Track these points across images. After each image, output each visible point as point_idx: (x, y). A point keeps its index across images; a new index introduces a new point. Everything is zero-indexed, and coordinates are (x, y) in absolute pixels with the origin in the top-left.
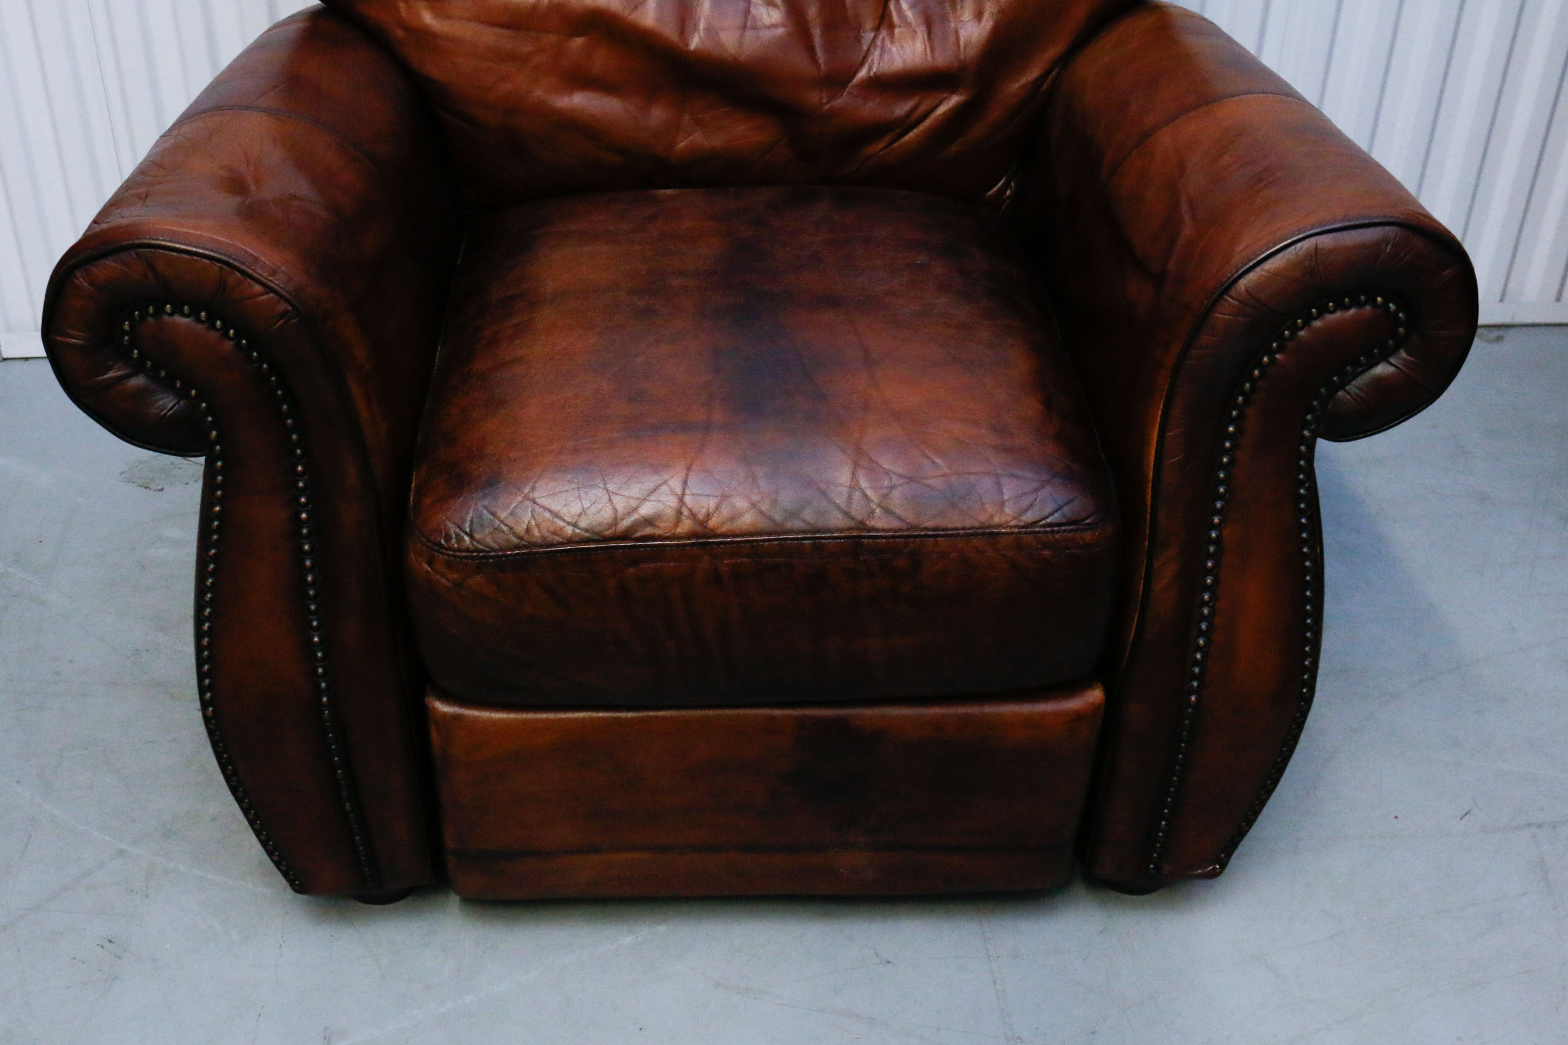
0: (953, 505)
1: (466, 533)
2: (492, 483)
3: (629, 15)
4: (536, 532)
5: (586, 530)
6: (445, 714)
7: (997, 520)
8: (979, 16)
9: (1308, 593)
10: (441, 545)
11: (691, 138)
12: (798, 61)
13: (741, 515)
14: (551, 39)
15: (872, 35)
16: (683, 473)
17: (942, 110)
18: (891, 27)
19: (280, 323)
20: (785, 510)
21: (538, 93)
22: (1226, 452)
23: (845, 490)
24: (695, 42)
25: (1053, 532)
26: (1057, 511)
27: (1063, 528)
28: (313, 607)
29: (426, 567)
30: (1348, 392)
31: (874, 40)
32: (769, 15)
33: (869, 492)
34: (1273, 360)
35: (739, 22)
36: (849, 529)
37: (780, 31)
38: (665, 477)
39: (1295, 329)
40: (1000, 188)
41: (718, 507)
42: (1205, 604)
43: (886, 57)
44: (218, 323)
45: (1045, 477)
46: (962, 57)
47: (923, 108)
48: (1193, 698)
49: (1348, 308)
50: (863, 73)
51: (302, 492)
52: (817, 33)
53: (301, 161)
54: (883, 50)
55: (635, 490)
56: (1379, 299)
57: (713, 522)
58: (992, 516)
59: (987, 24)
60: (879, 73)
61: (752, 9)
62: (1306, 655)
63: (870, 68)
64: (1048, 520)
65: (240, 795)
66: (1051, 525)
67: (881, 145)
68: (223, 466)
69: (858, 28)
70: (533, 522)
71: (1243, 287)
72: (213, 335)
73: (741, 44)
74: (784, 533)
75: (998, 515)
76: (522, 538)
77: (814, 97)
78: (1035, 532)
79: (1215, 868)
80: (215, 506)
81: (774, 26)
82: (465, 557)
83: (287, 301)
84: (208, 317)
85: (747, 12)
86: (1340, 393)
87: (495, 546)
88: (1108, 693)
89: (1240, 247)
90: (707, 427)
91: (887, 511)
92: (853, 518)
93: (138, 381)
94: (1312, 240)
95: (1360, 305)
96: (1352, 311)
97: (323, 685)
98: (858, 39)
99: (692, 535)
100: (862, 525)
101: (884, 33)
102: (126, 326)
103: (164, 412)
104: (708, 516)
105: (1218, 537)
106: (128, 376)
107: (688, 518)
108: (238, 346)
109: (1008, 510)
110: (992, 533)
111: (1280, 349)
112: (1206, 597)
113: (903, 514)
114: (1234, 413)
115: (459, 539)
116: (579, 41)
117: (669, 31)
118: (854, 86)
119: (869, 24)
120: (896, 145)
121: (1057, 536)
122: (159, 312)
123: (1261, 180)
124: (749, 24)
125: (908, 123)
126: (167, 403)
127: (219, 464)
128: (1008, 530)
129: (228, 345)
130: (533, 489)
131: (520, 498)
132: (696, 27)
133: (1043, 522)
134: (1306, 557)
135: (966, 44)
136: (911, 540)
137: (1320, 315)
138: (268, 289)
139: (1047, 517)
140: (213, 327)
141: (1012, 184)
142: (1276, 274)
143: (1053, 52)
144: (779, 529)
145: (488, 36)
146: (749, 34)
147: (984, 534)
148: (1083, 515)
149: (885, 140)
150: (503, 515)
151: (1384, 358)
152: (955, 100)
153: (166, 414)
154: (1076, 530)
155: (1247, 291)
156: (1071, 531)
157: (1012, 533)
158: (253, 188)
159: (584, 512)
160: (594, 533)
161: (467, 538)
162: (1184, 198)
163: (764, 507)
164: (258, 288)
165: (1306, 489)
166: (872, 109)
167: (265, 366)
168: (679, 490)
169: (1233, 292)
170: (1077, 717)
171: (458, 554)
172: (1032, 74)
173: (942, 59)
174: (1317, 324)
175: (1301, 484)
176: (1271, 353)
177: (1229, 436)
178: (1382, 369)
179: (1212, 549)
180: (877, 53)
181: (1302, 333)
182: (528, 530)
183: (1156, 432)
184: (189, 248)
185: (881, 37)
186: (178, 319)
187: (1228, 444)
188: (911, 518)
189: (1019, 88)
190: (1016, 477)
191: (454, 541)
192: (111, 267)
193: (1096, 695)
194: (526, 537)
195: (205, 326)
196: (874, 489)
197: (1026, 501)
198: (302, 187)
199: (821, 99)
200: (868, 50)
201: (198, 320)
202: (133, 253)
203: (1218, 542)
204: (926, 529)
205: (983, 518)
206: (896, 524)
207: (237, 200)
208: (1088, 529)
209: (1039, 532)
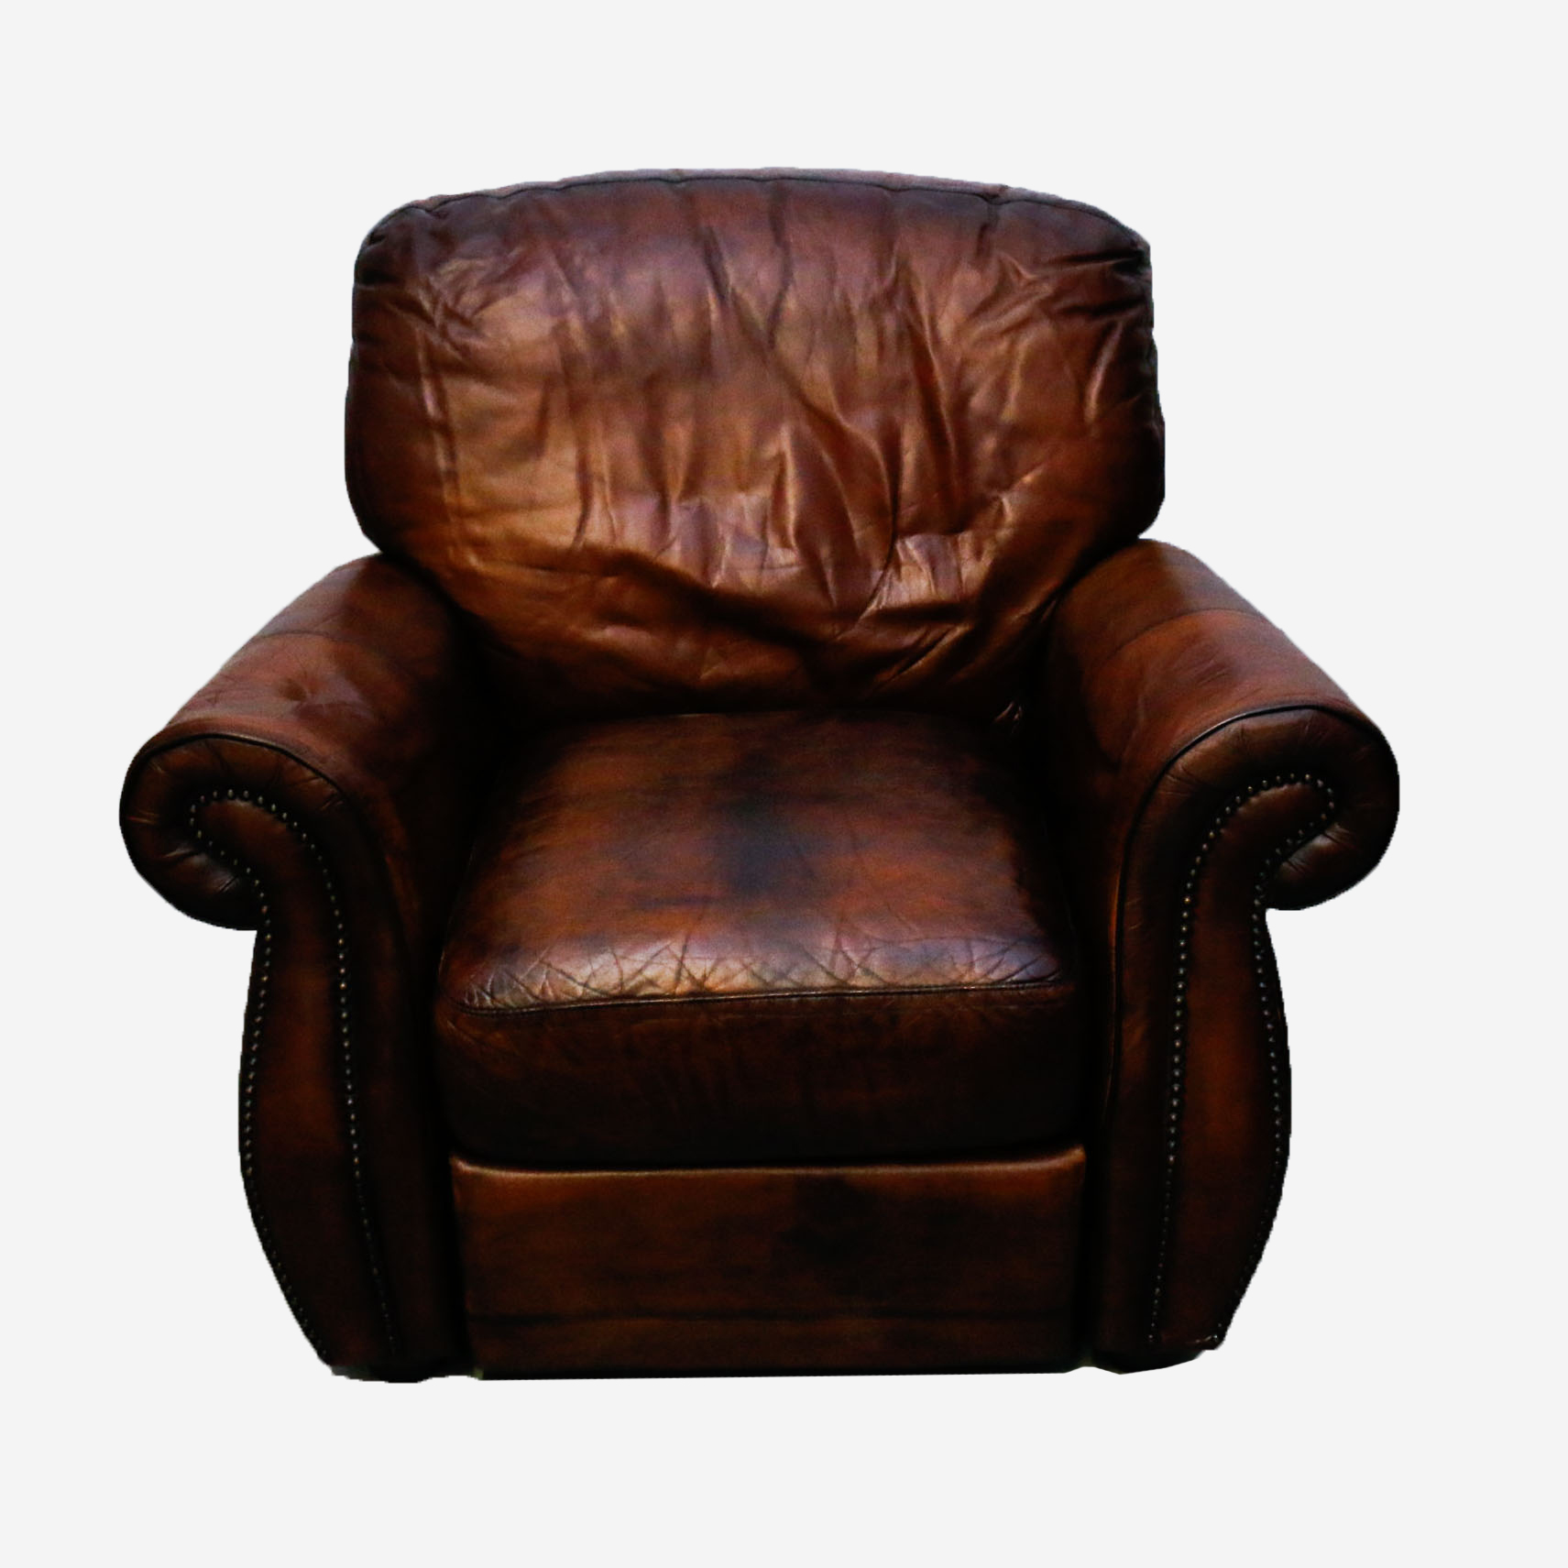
0: (928, 965)
1: (487, 993)
2: (512, 950)
3: (657, 556)
4: (550, 993)
5: (595, 990)
6: (466, 1173)
7: (967, 979)
8: (978, 554)
9: (1272, 1055)
10: (463, 1004)
11: (715, 668)
12: (812, 596)
13: (734, 976)
14: (583, 579)
15: (881, 572)
16: (684, 938)
17: (948, 639)
18: (898, 567)
19: (328, 804)
20: (775, 971)
21: (573, 628)
22: (1184, 921)
23: (828, 953)
24: (717, 580)
25: (1017, 988)
26: (1021, 969)
27: (1027, 985)
28: (348, 1072)
29: (450, 1025)
30: (1291, 864)
31: (883, 576)
32: (785, 557)
33: (851, 954)
34: (1218, 834)
35: (756, 561)
36: (833, 987)
37: (795, 570)
38: (669, 942)
39: (1235, 806)
40: (1009, 712)
41: (713, 970)
42: (1176, 1066)
43: (893, 593)
44: (274, 807)
45: (1010, 941)
46: (964, 591)
47: (929, 639)
48: (1172, 1159)
49: (1280, 785)
50: (873, 607)
51: (342, 963)
52: (829, 573)
53: (352, 673)
54: (891, 585)
55: (640, 957)
56: (1307, 776)
57: (709, 983)
58: (962, 976)
59: (986, 561)
60: (887, 606)
61: (769, 550)
62: (1276, 1115)
63: (879, 603)
64: (1014, 978)
65: (274, 1256)
66: (1017, 982)
67: (891, 674)
68: (272, 939)
69: (868, 567)
70: (547, 983)
71: (1181, 769)
72: (268, 818)
73: (759, 582)
74: (772, 992)
75: (967, 975)
76: (536, 998)
77: (828, 629)
78: (1001, 989)
79: (1213, 1338)
80: (264, 976)
81: (791, 565)
82: (486, 1015)
83: (334, 784)
84: (265, 801)
85: (764, 553)
86: (1285, 865)
87: (511, 1004)
88: (1087, 1151)
89: (1180, 730)
90: (706, 900)
91: (867, 972)
92: (835, 978)
93: (198, 860)
94: (1240, 722)
95: (1292, 782)
96: (1285, 787)
97: (355, 1146)
98: (868, 577)
99: (691, 994)
100: (843, 984)
101: (891, 571)
102: (193, 808)
103: (221, 888)
104: (705, 977)
105: (1183, 1001)
106: (191, 854)
107: (687, 978)
108: (290, 827)
109: (978, 970)
110: (962, 990)
111: (1223, 825)
112: (1176, 1059)
113: (880, 974)
114: (1189, 885)
115: (482, 1000)
116: (611, 581)
117: (694, 572)
118: (868, 618)
119: (877, 563)
120: (905, 673)
121: (1022, 992)
122: (223, 795)
123: (1202, 679)
124: (766, 564)
125: (916, 652)
126: (223, 880)
127: (269, 937)
128: (977, 987)
129: (281, 827)
130: (549, 953)
131: (536, 963)
132: (718, 567)
133: (1009, 980)
134: (1266, 1019)
135: (968, 578)
136: (888, 997)
137: (1255, 793)
138: (318, 773)
139: (1013, 975)
140: (269, 810)
141: (1020, 708)
142: (1209, 754)
143: (1049, 586)
144: (769, 989)
145: (528, 577)
146: (766, 573)
147: (955, 991)
148: (1048, 972)
149: (895, 669)
150: (521, 977)
151: (1321, 830)
152: (959, 630)
153: (223, 889)
154: (1039, 987)
155: (1185, 770)
156: (1034, 987)
157: (981, 990)
158: (309, 695)
159: (594, 974)
160: (602, 993)
161: (488, 998)
162: (1140, 700)
163: (755, 968)
164: (309, 774)
165: (1262, 955)
166: (882, 639)
167: (313, 846)
168: (679, 955)
169: (1172, 771)
170: (1059, 1174)
171: (479, 1012)
172: (1032, 605)
173: (945, 593)
174: (1254, 800)
175: (1257, 950)
176: (1216, 828)
177: (1186, 907)
178: (1320, 842)
179: (1178, 1014)
180: (885, 589)
181: (1241, 810)
182: (543, 991)
183: (1116, 902)
184: (252, 738)
185: (889, 574)
186: (240, 804)
187: (1185, 914)
188: (887, 978)
189: (1020, 618)
190: (985, 941)
191: (476, 1000)
192: (182, 755)
193: (1077, 1154)
194: (541, 997)
195: (262, 809)
196: (856, 951)
197: (994, 961)
198: (350, 695)
199: (834, 630)
200: (878, 585)
201: (256, 804)
202: (203, 744)
203: (1183, 1006)
204: (904, 987)
205: (953, 976)
206: (874, 982)
207: (296, 703)
208: (1050, 986)
209: (1006, 989)
